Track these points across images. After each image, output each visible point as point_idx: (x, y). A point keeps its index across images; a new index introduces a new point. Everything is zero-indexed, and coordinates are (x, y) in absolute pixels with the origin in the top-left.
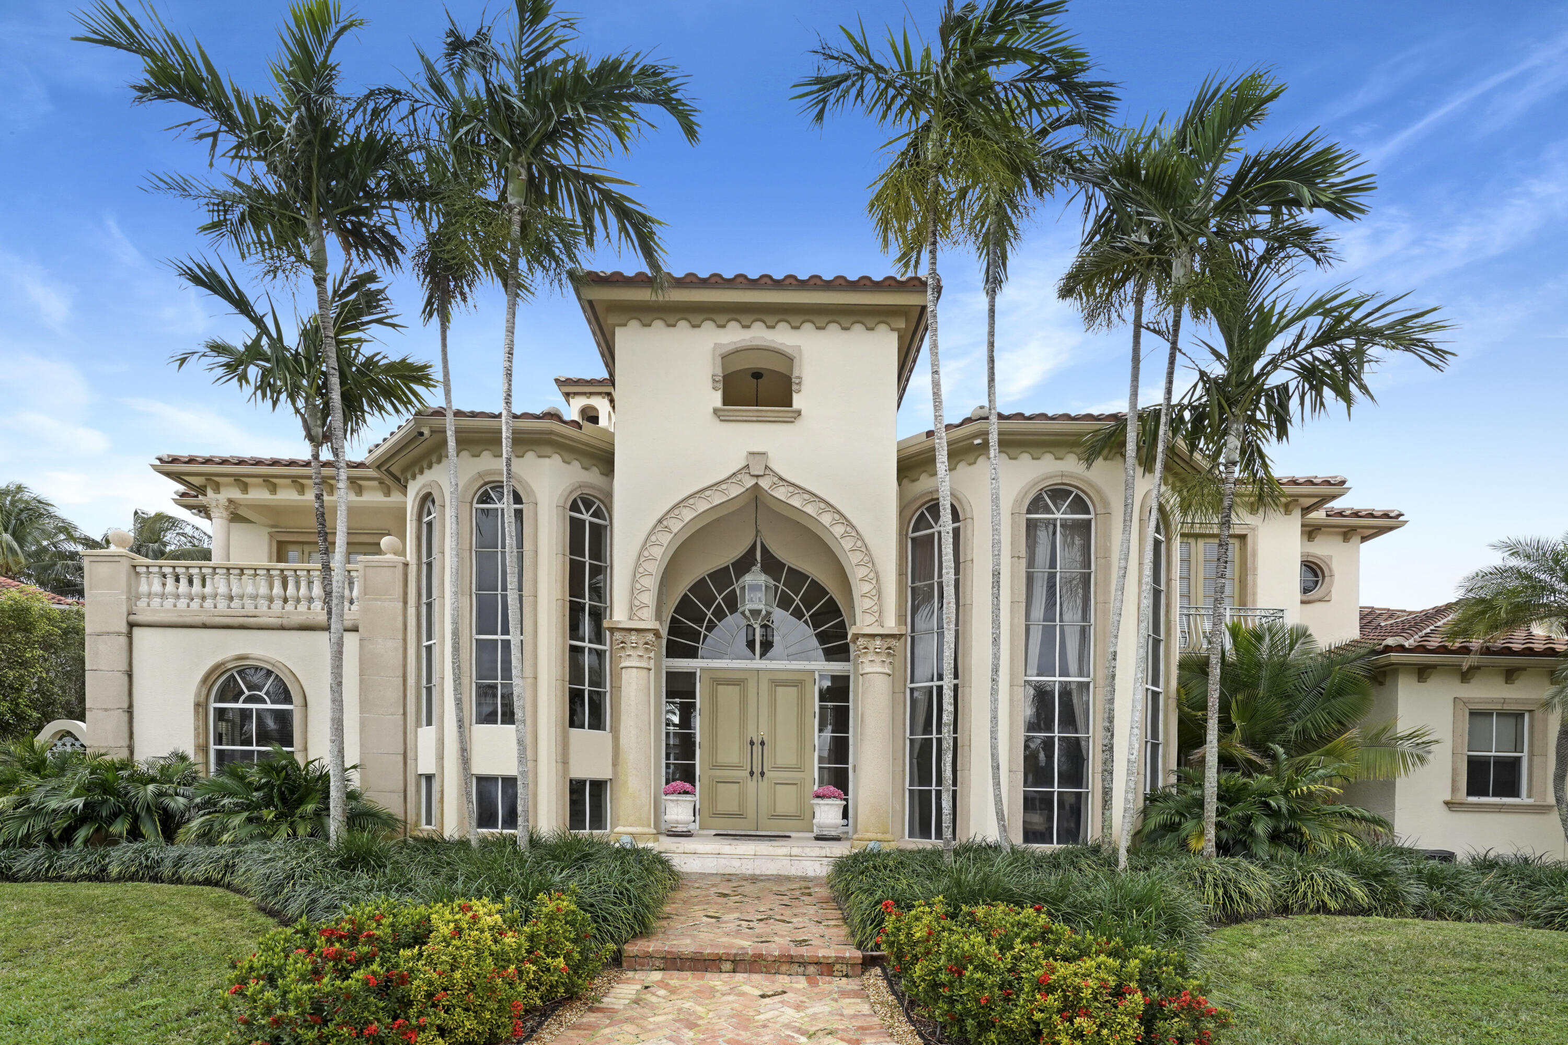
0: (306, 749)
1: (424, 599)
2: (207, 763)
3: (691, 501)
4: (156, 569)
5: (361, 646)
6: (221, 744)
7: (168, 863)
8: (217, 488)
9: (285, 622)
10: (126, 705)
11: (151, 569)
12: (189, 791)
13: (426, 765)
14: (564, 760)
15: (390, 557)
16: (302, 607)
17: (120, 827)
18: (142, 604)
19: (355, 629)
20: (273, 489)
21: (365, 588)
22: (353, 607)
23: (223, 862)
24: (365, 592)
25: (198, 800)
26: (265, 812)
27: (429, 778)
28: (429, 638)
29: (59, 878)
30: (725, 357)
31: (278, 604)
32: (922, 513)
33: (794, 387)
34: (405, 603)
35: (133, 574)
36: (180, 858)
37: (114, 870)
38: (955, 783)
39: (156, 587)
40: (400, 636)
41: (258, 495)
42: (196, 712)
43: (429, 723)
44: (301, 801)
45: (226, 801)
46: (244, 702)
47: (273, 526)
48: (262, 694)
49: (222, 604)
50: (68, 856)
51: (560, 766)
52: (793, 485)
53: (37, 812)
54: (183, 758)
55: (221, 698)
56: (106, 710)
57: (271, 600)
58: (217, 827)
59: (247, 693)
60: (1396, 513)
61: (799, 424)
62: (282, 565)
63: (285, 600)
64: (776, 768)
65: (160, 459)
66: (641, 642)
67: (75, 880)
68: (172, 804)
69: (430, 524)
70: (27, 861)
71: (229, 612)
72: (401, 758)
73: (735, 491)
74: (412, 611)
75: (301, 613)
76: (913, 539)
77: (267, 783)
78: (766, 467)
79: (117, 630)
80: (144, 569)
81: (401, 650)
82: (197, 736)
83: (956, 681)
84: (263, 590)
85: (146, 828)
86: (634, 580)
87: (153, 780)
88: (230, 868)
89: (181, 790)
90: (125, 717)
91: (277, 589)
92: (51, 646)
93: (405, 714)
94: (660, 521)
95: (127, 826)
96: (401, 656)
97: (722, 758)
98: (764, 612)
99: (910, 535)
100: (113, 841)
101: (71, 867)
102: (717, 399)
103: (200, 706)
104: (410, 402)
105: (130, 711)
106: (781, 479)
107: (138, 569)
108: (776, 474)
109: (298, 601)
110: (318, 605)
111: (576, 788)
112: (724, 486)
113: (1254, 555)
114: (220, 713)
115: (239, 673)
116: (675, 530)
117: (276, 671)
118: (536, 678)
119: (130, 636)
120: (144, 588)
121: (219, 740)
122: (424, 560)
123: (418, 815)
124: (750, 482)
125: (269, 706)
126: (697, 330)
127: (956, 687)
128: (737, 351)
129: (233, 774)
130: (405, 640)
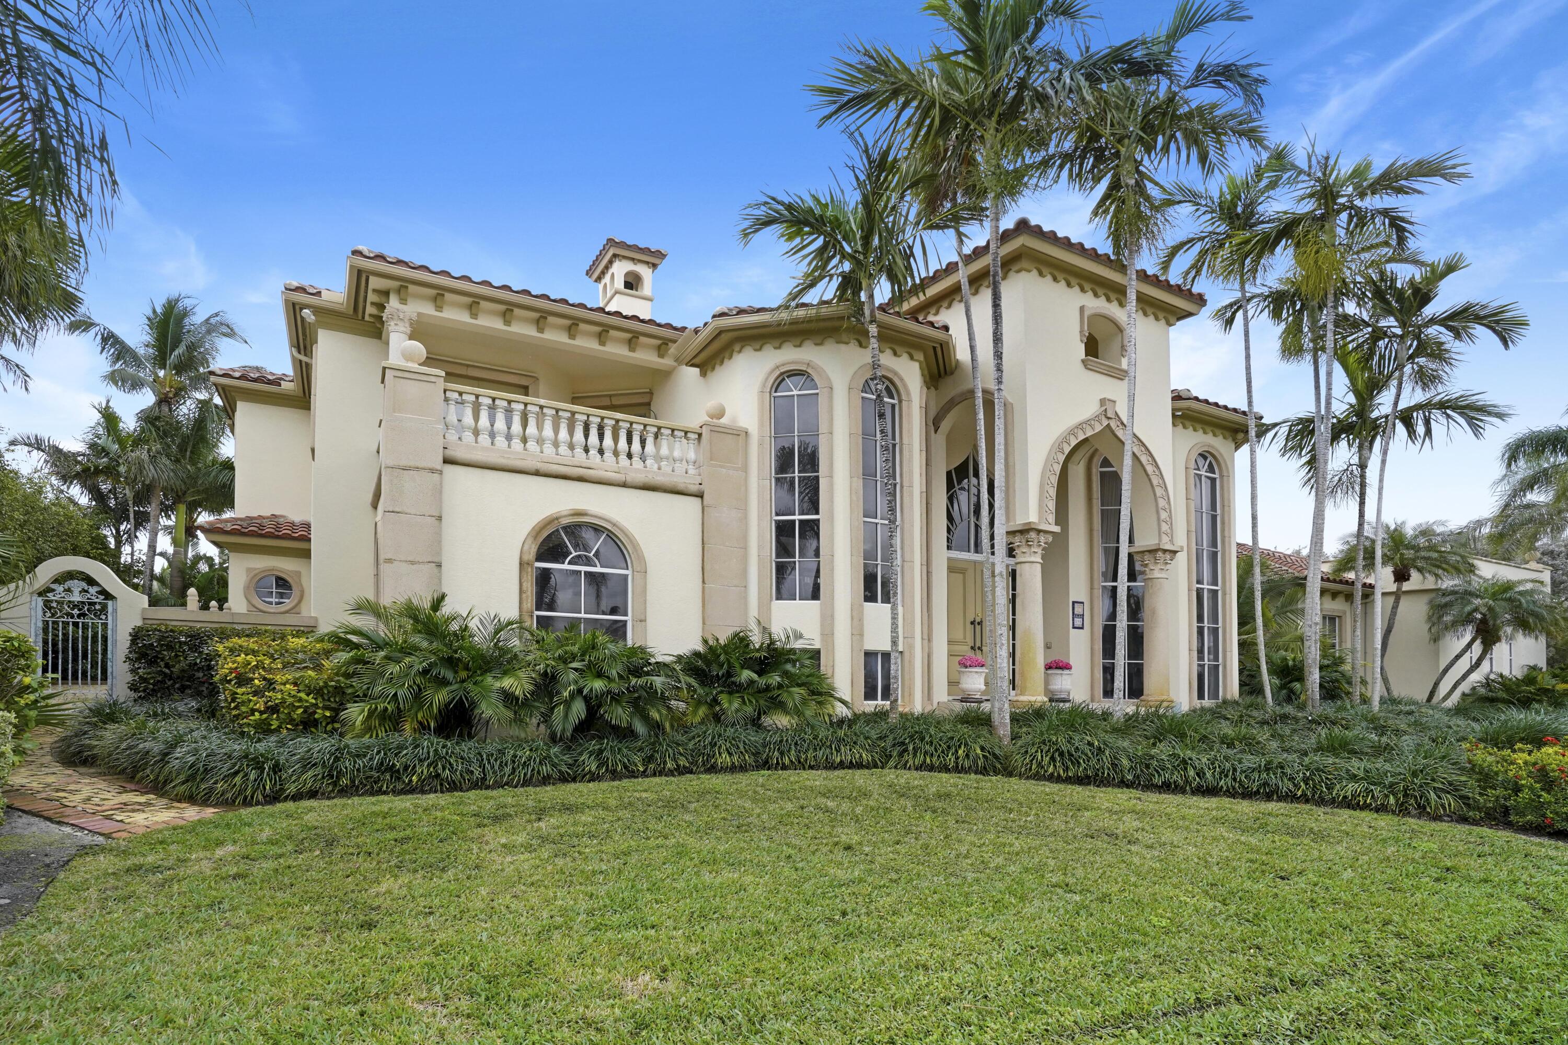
0: (639, 619)
1: (773, 473)
3: (1075, 430)
4: (471, 398)
6: (540, 609)
9: (628, 479)
10: (438, 559)
11: (465, 397)
14: (859, 632)
18: (452, 437)
19: (700, 495)
21: (710, 453)
24: (711, 457)
33: (1123, 353)
39: (468, 420)
40: (743, 506)
42: (519, 570)
46: (570, 563)
48: (591, 554)
51: (856, 639)
55: (542, 556)
57: (602, 453)
59: (574, 554)
73: (1097, 428)
75: (638, 471)
78: (1115, 413)
79: (430, 465)
81: (743, 521)
82: (521, 599)
91: (608, 441)
102: (1083, 350)
103: (522, 564)
105: (440, 565)
107: (448, 394)
108: (1120, 419)
109: (629, 456)
111: (870, 659)
112: (1093, 422)
114: (540, 573)
115: (566, 528)
117: (612, 529)
119: (441, 474)
120: (452, 418)
122: (773, 433)
124: (1105, 422)
125: (599, 569)
130: (747, 511)
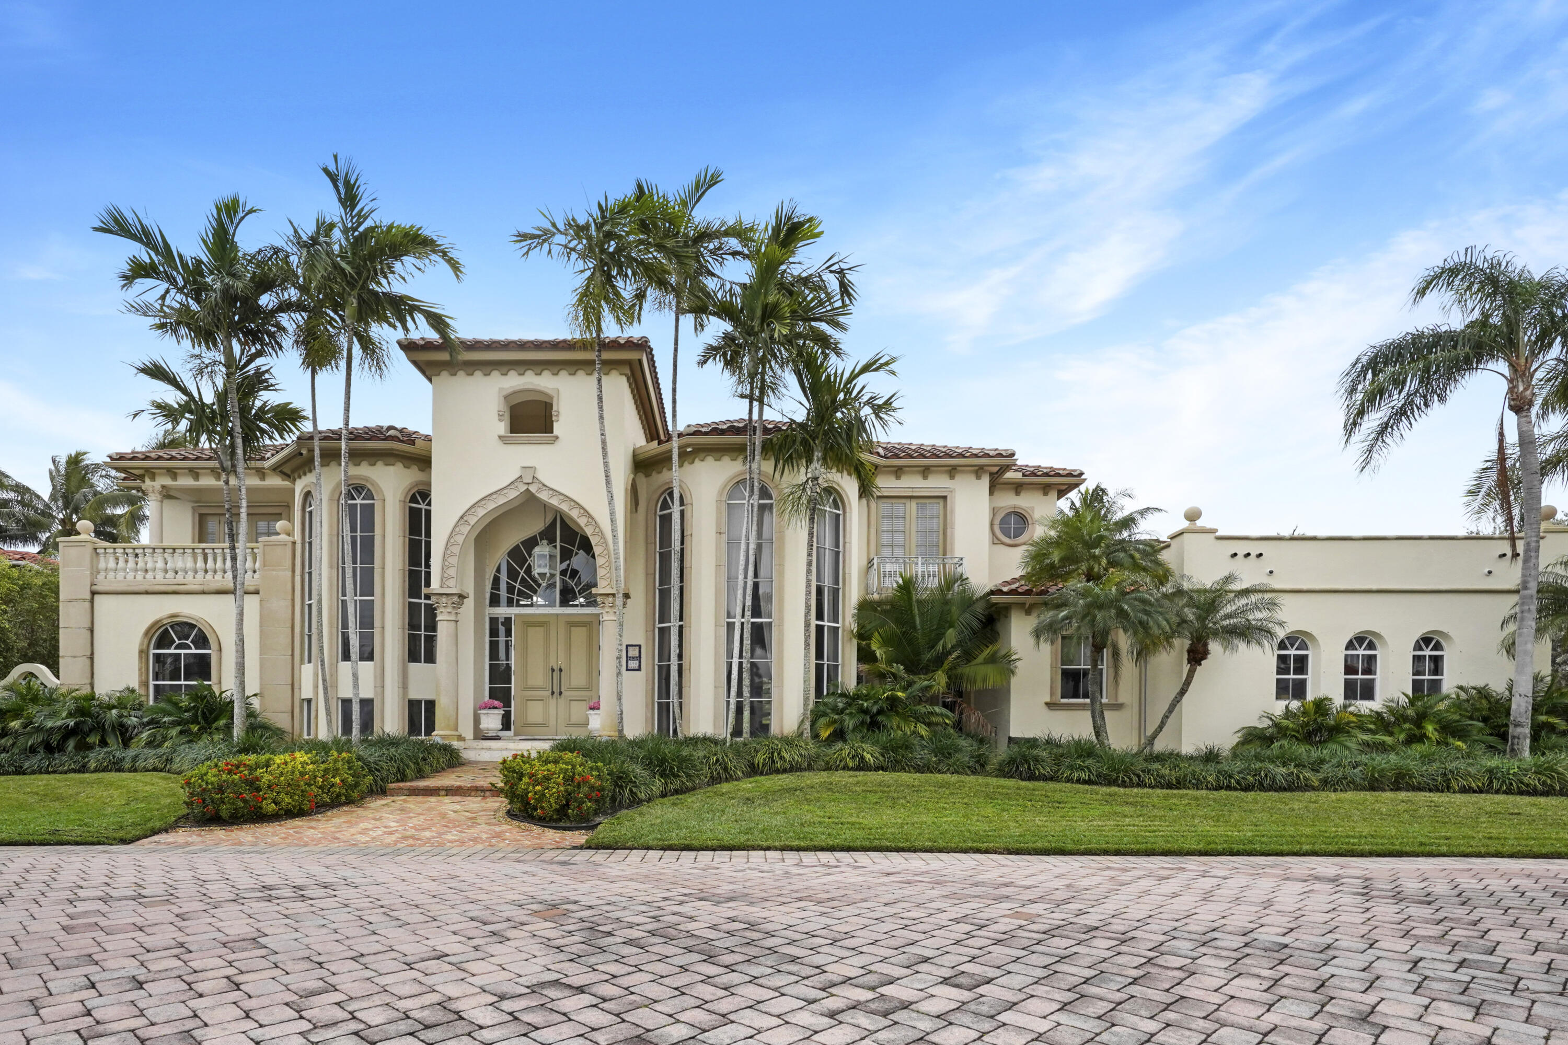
0: (220, 683)
1: (307, 570)
2: (148, 696)
3: (483, 502)
4: (112, 551)
5: (261, 605)
6: (157, 680)
7: (128, 760)
8: (153, 479)
9: (206, 588)
10: (89, 653)
11: (108, 551)
12: (139, 713)
13: (307, 692)
14: (404, 686)
15: (283, 537)
16: (219, 576)
17: (93, 739)
18: (101, 577)
19: (257, 592)
20: (196, 476)
21: (264, 562)
22: (256, 576)
23: (165, 757)
24: (264, 564)
25: (145, 720)
26: (192, 726)
27: (309, 701)
28: (310, 599)
29: (54, 772)
30: (506, 397)
31: (201, 574)
32: (665, 498)
33: (554, 418)
34: (293, 571)
35: (94, 555)
36: (137, 756)
37: (92, 765)
38: (680, 696)
39: (112, 564)
40: (290, 597)
41: (186, 481)
42: (140, 657)
43: (310, 662)
44: (216, 719)
45: (165, 719)
46: (175, 648)
47: (196, 502)
48: (188, 642)
49: (159, 576)
50: (58, 758)
51: (401, 690)
52: (552, 489)
53: (39, 729)
54: (133, 691)
55: (159, 646)
56: (75, 657)
57: (196, 572)
58: (159, 738)
59: (177, 642)
60: (1078, 472)
61: (558, 443)
62: (203, 545)
63: (206, 571)
64: (570, 689)
65: (110, 457)
66: (449, 602)
67: (66, 773)
68: (129, 722)
69: (311, 513)
70: (33, 762)
71: (165, 582)
72: (290, 687)
73: (513, 494)
74: (298, 579)
75: (218, 581)
76: (661, 516)
77: (194, 707)
78: (534, 477)
79: (83, 597)
80: (103, 551)
81: (290, 608)
82: (140, 675)
83: (681, 623)
84: (190, 564)
85: (111, 740)
86: (444, 560)
87: (114, 707)
88: (169, 761)
89: (133, 713)
90: (88, 662)
91: (200, 564)
92: (11, 601)
93: (293, 655)
94: (462, 517)
95: (99, 737)
96: (290, 612)
97: (531, 683)
98: (548, 575)
99: (659, 513)
100: (90, 747)
101: (64, 765)
102: (502, 428)
103: (143, 653)
104: (291, 431)
105: (91, 657)
106: (544, 485)
107: (98, 551)
108: (541, 482)
109: (215, 572)
110: (229, 575)
111: (413, 705)
112: (505, 491)
113: (952, 511)
114: (158, 657)
115: (172, 627)
116: (472, 523)
117: (199, 625)
118: (383, 628)
119: (92, 601)
120: (102, 565)
121: (156, 678)
122: (307, 540)
123: (302, 729)
124: (523, 488)
125: (194, 651)
126: (488, 378)
127: (681, 627)
128: (514, 393)
129: (169, 701)
130: (293, 600)
